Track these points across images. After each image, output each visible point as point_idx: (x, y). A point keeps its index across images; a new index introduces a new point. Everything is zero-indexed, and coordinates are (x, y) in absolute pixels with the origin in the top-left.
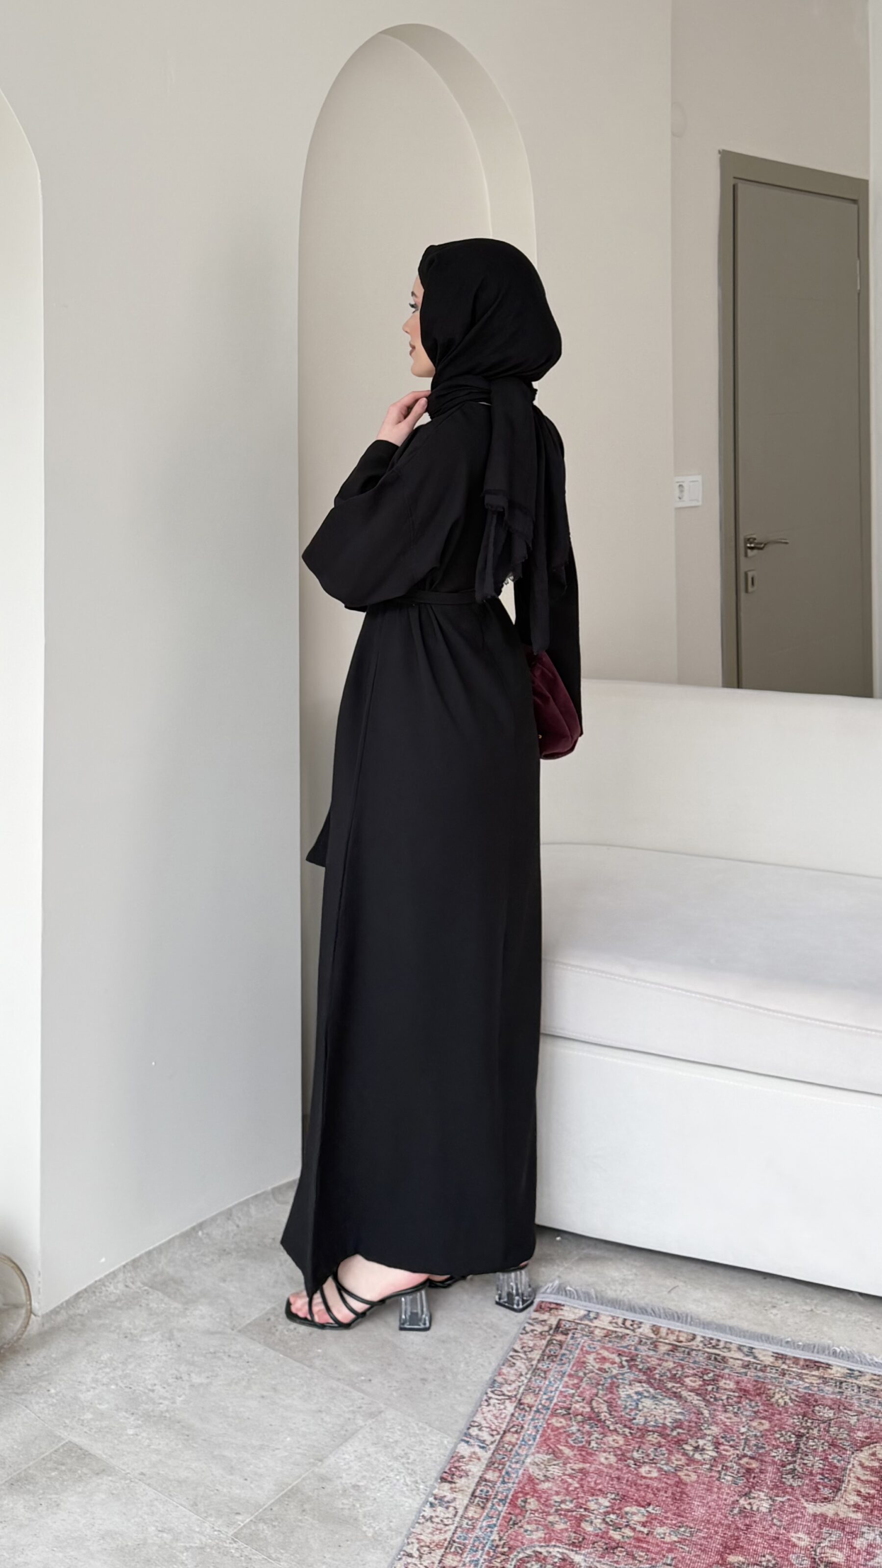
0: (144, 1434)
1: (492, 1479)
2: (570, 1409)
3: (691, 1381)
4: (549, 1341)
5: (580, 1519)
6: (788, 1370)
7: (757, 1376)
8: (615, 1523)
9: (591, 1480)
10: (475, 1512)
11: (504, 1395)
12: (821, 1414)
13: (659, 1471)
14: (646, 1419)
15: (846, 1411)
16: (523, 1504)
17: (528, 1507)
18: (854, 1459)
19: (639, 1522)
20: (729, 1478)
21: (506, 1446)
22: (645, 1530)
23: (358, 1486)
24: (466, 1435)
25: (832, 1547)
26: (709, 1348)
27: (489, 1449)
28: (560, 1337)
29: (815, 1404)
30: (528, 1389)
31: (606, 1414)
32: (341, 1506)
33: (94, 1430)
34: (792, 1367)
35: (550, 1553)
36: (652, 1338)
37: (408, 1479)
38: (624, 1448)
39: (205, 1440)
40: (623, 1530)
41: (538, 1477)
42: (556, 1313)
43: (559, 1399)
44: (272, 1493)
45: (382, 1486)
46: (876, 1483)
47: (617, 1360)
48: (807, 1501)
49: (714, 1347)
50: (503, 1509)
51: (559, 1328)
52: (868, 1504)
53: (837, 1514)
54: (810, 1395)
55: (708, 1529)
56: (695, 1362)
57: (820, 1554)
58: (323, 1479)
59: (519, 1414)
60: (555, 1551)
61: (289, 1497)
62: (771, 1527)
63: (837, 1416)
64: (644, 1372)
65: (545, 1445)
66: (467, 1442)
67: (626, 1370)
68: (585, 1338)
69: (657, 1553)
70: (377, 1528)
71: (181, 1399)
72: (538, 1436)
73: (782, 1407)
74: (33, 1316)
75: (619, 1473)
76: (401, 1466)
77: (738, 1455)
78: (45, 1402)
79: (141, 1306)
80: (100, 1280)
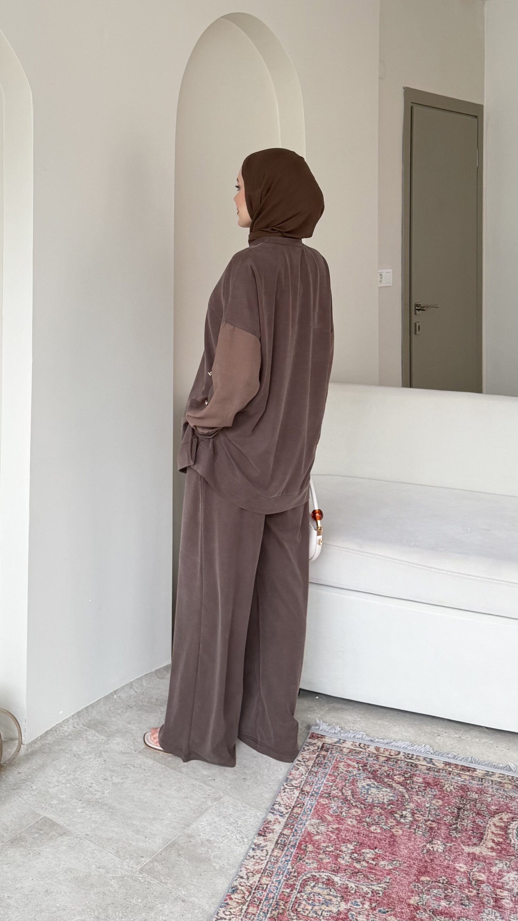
0: (87, 812)
1: (287, 834)
2: (330, 794)
3: (398, 778)
4: (317, 755)
5: (337, 857)
6: (452, 771)
7: (434, 775)
8: (357, 859)
9: (343, 834)
10: (278, 853)
11: (293, 786)
12: (471, 796)
13: (381, 829)
14: (373, 800)
15: (485, 795)
16: (305, 848)
17: (308, 849)
18: (490, 821)
19: (371, 858)
20: (421, 833)
21: (295, 815)
22: (374, 863)
23: (210, 840)
24: (272, 809)
25: (479, 872)
26: (407, 759)
27: (285, 817)
28: (323, 753)
29: (467, 790)
30: (306, 782)
31: (351, 797)
32: (200, 852)
33: (59, 810)
34: (455, 770)
35: (321, 876)
36: (376, 753)
37: (238, 836)
38: (361, 816)
39: (121, 815)
40: (361, 863)
41: (313, 833)
42: (321, 740)
43: (324, 788)
44: (161, 845)
45: (224, 840)
46: (502, 835)
47: (356, 766)
48: (464, 845)
49: (410, 759)
50: (294, 851)
51: (323, 748)
52: (499, 847)
53: (481, 853)
54: (464, 785)
55: (410, 862)
56: (400, 767)
57: (472, 875)
58: (189, 836)
59: (302, 797)
60: (323, 875)
61: (171, 847)
62: (444, 861)
63: (480, 797)
64: (372, 773)
65: (316, 814)
66: (273, 813)
67: (361, 771)
68: (338, 753)
69: (381, 876)
70: (221, 864)
71: (107, 791)
72: (313, 809)
73: (449, 792)
74: (22, 745)
75: (358, 830)
76: (234, 829)
77: (425, 820)
78: (30, 794)
79: (83, 738)
80: (59, 724)
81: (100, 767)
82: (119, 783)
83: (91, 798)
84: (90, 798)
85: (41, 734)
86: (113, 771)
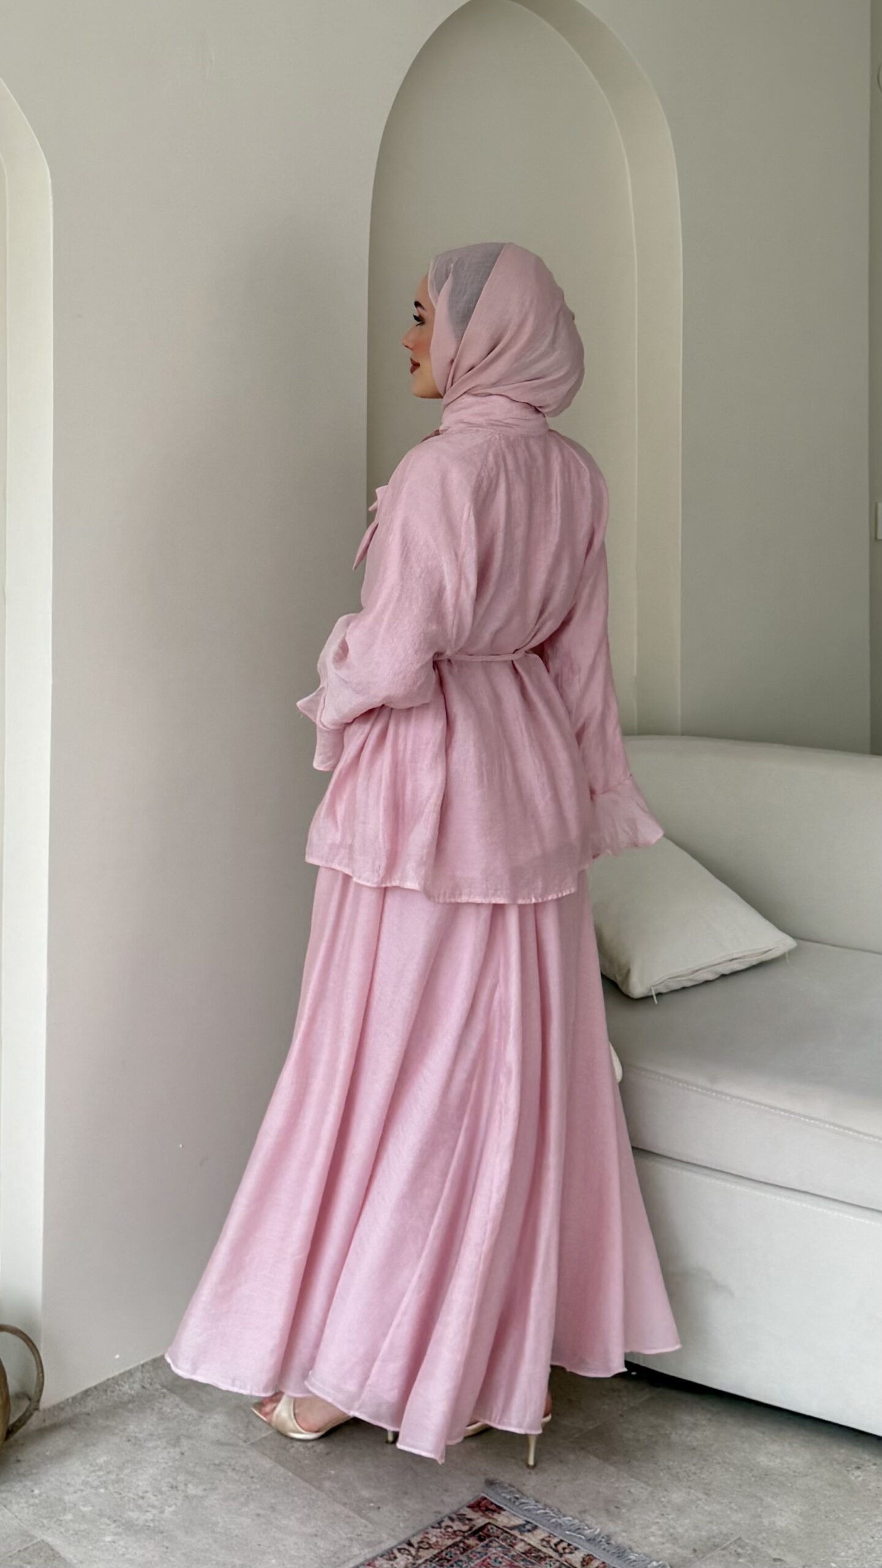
0: (122, 1543)
33: (72, 1532)
71: (171, 1509)
78: (26, 1502)
79: (153, 1409)
80: (113, 1378)
81: (170, 1464)
82: (195, 1496)
83: (137, 1519)
84: (135, 1517)
85: (73, 1394)
86: (192, 1474)
